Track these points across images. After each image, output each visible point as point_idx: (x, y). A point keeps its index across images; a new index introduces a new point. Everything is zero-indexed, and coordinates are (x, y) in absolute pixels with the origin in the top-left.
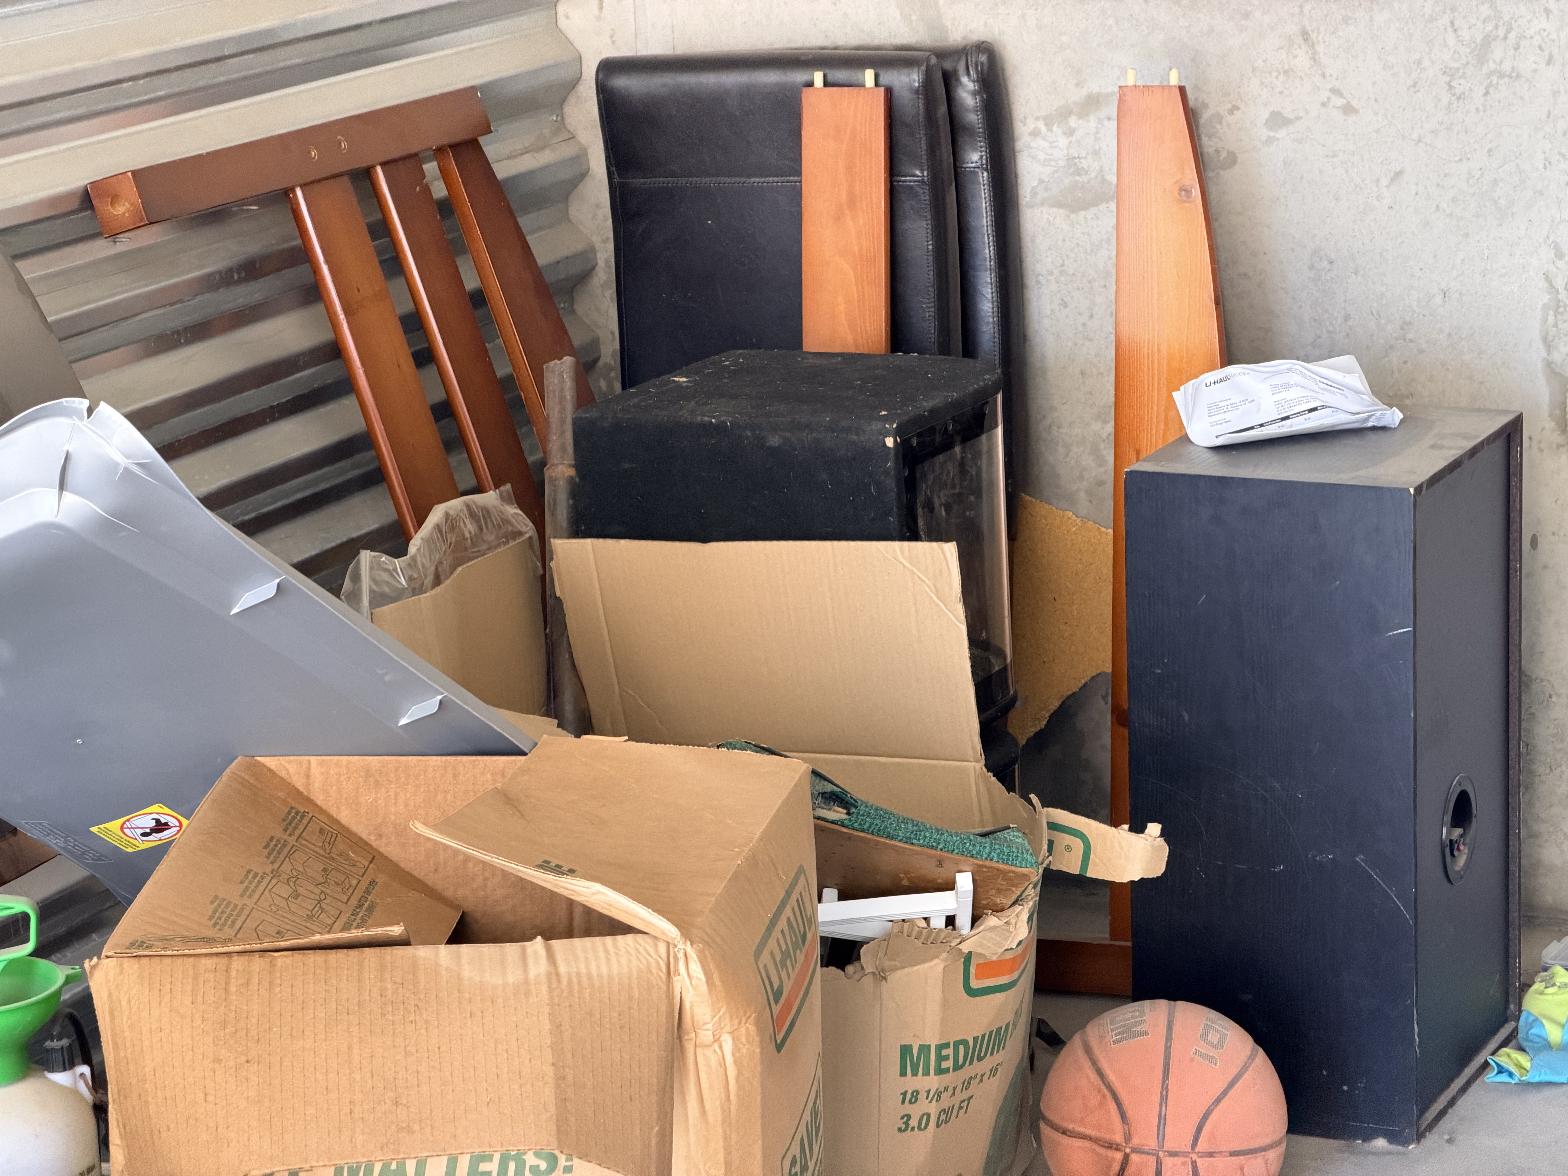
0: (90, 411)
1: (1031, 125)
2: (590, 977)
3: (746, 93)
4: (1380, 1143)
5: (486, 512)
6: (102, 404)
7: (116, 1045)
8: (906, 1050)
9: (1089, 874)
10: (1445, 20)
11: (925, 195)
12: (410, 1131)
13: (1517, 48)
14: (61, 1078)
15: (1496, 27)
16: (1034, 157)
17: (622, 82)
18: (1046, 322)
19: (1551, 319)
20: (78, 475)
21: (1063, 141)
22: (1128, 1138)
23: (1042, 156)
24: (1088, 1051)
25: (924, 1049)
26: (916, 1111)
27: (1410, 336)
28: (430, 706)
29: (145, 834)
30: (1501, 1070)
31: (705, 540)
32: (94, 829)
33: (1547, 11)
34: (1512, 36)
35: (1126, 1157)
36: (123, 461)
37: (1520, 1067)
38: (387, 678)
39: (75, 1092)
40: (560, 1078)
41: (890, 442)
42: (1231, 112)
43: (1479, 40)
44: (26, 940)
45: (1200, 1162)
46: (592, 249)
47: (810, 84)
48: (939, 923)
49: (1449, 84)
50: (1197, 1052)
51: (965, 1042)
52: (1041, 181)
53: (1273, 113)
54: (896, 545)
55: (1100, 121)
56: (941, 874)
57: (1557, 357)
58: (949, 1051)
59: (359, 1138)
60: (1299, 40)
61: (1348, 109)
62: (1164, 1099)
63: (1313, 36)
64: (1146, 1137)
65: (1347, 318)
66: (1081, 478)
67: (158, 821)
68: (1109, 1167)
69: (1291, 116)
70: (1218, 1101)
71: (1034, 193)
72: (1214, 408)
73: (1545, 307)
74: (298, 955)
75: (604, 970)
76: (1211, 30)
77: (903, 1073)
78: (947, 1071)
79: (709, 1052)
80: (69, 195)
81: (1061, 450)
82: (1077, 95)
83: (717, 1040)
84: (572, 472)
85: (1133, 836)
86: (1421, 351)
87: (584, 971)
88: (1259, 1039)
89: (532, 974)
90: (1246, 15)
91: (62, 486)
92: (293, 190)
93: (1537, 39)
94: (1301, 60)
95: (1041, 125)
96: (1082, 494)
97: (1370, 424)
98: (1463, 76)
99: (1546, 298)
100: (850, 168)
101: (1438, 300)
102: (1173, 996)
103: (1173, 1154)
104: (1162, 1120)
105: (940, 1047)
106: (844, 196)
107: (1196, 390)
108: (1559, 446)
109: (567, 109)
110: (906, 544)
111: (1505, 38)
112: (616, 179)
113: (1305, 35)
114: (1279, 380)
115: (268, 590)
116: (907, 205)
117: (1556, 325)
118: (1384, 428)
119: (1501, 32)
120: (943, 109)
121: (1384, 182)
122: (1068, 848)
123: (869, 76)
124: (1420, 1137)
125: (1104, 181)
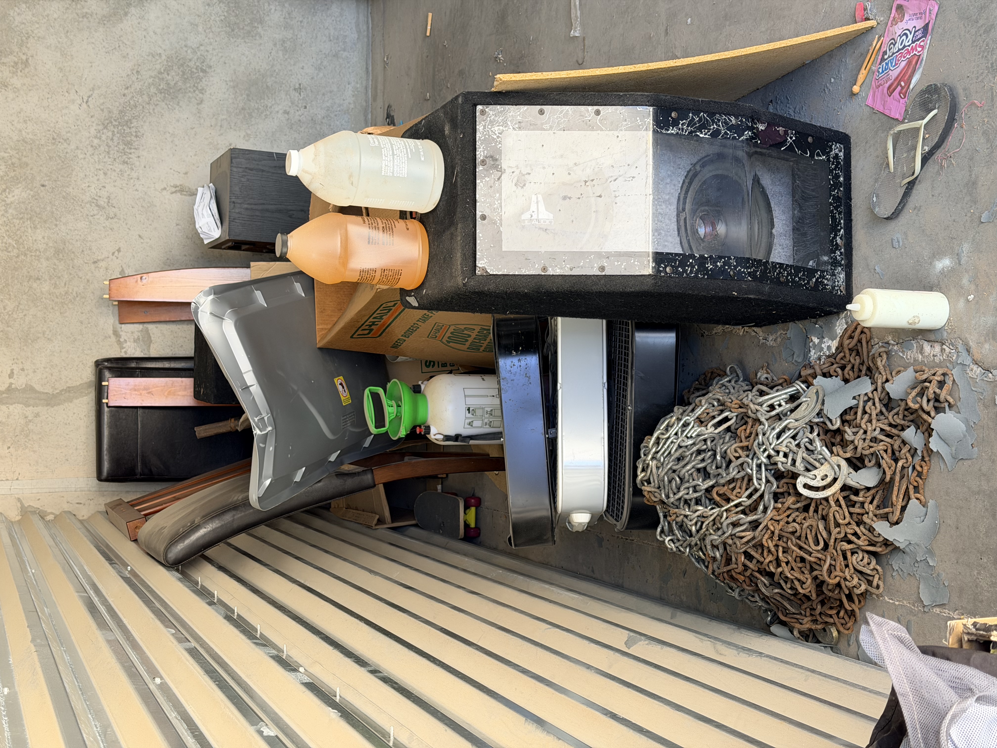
17: (105, 471)
47: (107, 404)
91: (221, 319)
120: (118, 369)
123: (104, 383)
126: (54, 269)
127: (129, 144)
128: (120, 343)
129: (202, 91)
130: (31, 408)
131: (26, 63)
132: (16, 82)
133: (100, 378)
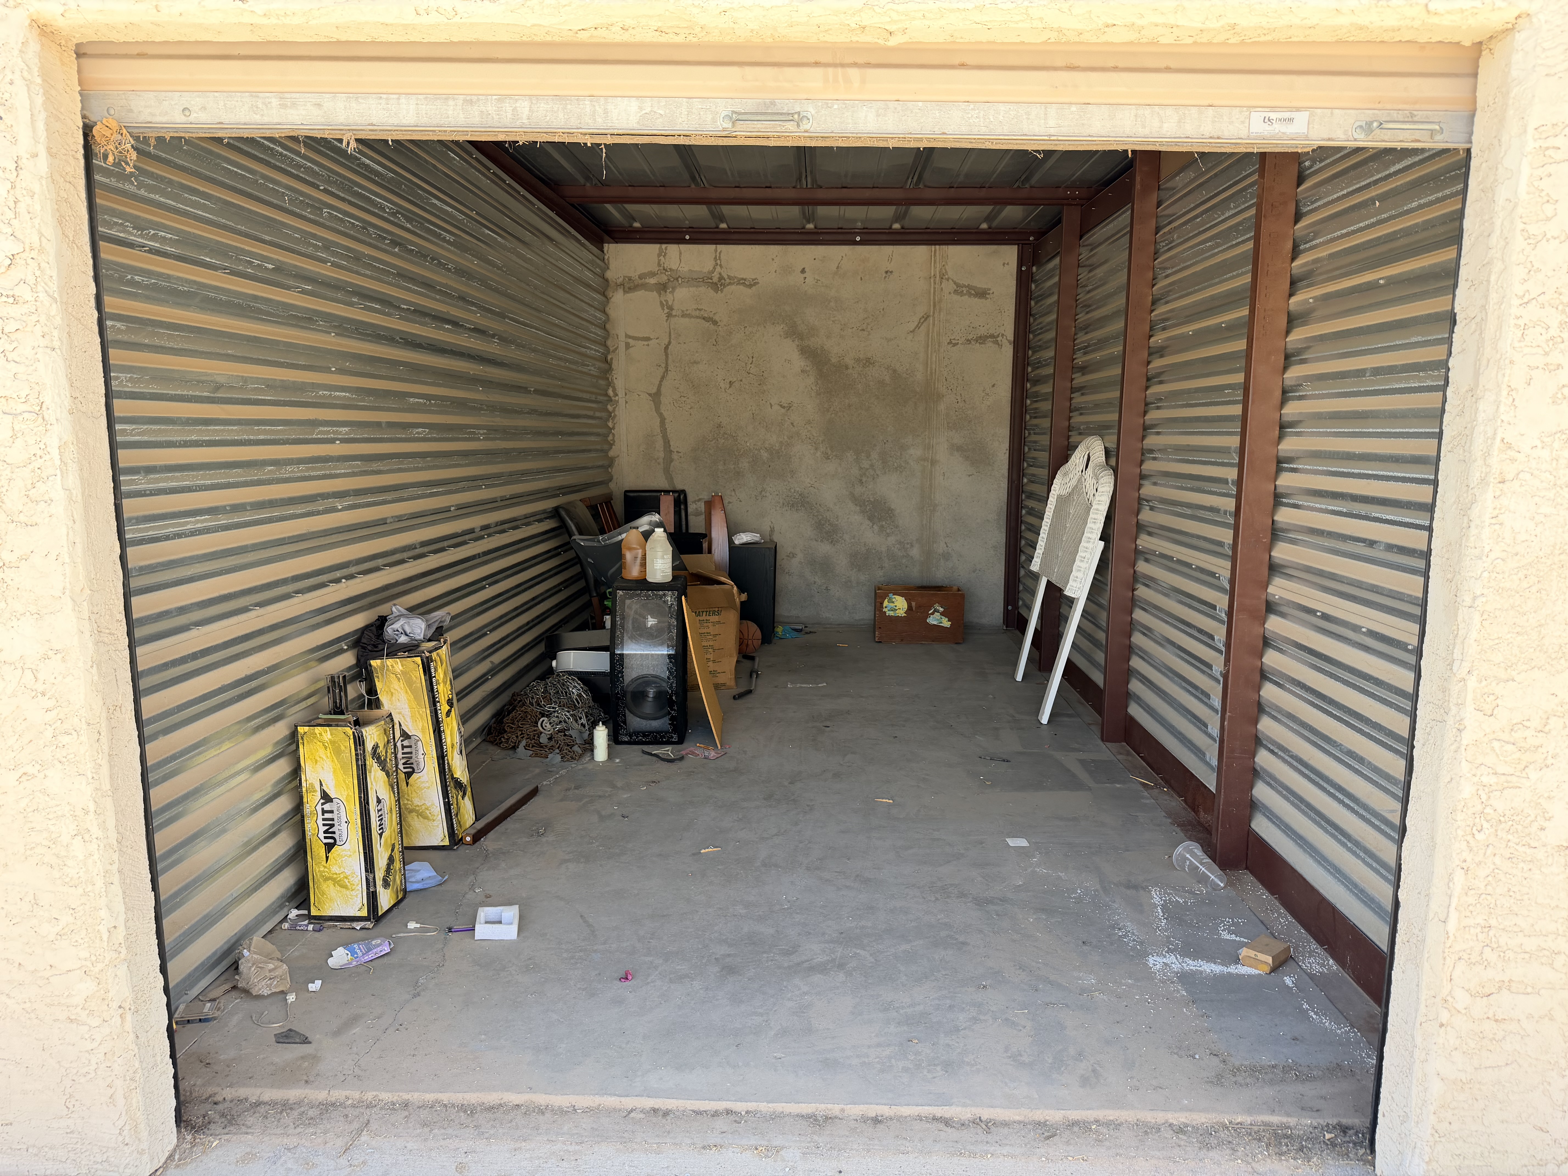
3: (650, 496)
11: (678, 512)
15: (763, 489)
45: (753, 640)
47: (661, 495)
72: (738, 539)
88: (758, 628)
100: (668, 507)
103: (750, 639)
106: (667, 512)
112: (626, 509)
114: (747, 535)
120: (679, 500)
123: (671, 494)
124: (771, 644)
126: (730, 471)
127: (793, 505)
128: (695, 502)
129: (822, 541)
130: (662, 461)
131: (828, 458)
132: (818, 454)
133: (673, 492)
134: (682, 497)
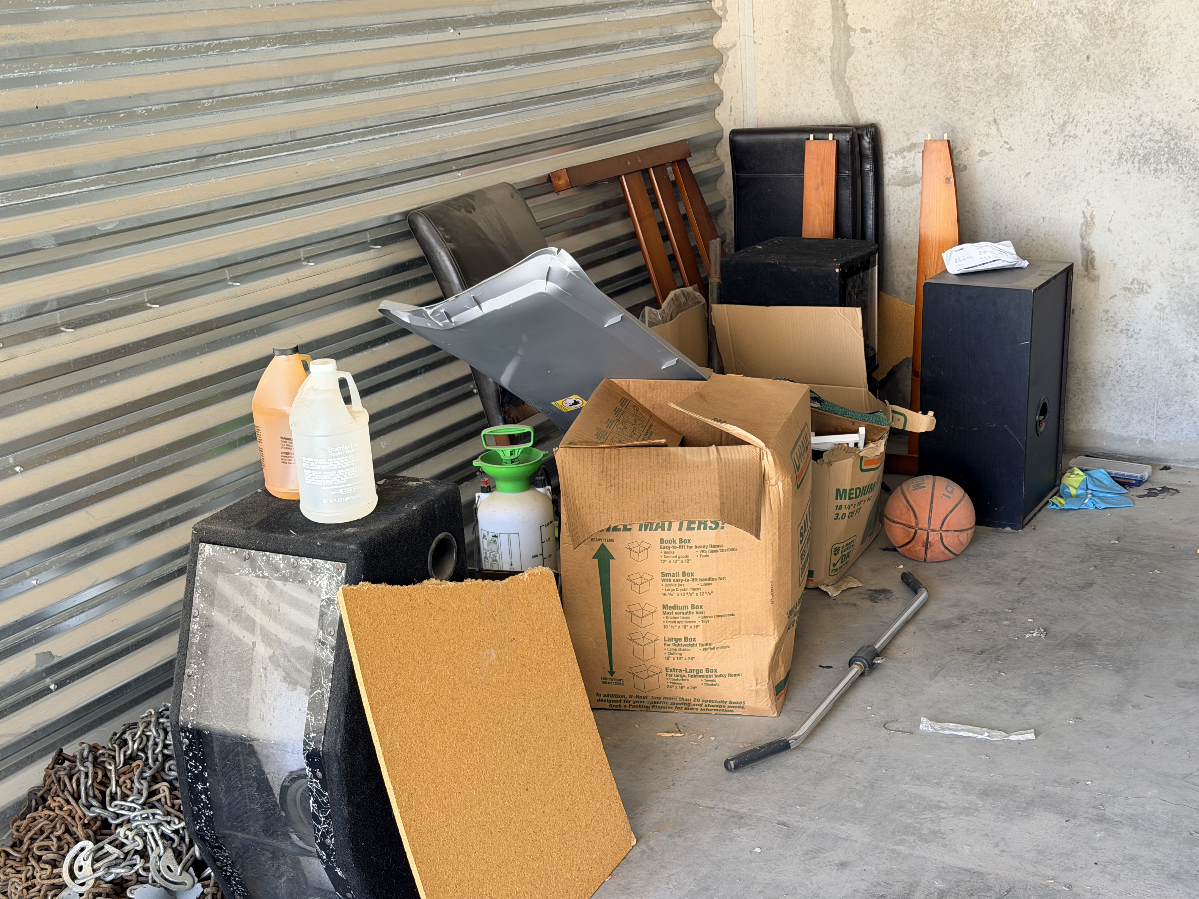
0: (558, 252)
1: (890, 155)
2: (732, 459)
3: (784, 142)
4: (1008, 529)
5: (689, 293)
6: (562, 250)
7: (564, 479)
8: (838, 490)
9: (907, 429)
10: (1049, 115)
11: (850, 180)
12: (668, 512)
13: (1076, 126)
14: (541, 490)
15: (1069, 118)
16: (890, 167)
17: (739, 138)
18: (892, 228)
19: (1084, 228)
20: (552, 275)
21: (901, 161)
22: (917, 524)
23: (893, 167)
24: (903, 493)
25: (845, 490)
26: (841, 512)
27: (1030, 234)
28: (673, 362)
29: (570, 406)
30: (1053, 504)
31: (768, 305)
32: (553, 403)
33: (1089, 112)
34: (1075, 121)
35: (916, 531)
36: (569, 270)
37: (1061, 503)
38: (658, 351)
39: (546, 495)
40: (722, 495)
41: (837, 270)
42: (965, 150)
43: (1062, 123)
44: (530, 441)
45: (943, 534)
46: (725, 200)
47: (808, 139)
48: (852, 445)
49: (1049, 139)
50: (944, 495)
51: (859, 488)
52: (892, 176)
53: (982, 150)
54: (839, 308)
55: (915, 153)
56: (853, 428)
57: (1085, 243)
58: (854, 491)
59: (650, 514)
60: (993, 123)
61: (1010, 149)
62: (931, 511)
63: (998, 121)
64: (924, 524)
65: (1006, 228)
66: (902, 286)
67: (575, 401)
68: (909, 534)
69: (988, 152)
70: (951, 512)
71: (889, 180)
72: (957, 260)
73: (1082, 224)
74: (628, 449)
75: (737, 457)
76: (959, 119)
77: (837, 499)
78: (852, 498)
79: (774, 488)
80: (544, 177)
81: (895, 276)
82: (907, 144)
83: (777, 484)
84: (719, 280)
85: (923, 416)
86: (1034, 240)
87: (730, 457)
88: (966, 491)
89: (711, 458)
90: (973, 114)
91: (547, 279)
92: (621, 176)
93: (1084, 123)
94: (993, 130)
95: (893, 155)
96: (903, 292)
97: (1016, 266)
98: (1055, 137)
99: (1083, 221)
100: (822, 170)
101: (1041, 220)
102: (935, 474)
103: (933, 531)
104: (930, 518)
105: (850, 490)
106: (819, 181)
107: (951, 252)
108: (1085, 276)
109: (717, 149)
110: (842, 308)
111: (1072, 122)
112: (735, 174)
113: (995, 121)
114: (983, 249)
115: (617, 318)
116: (842, 184)
117: (1086, 231)
118: (1021, 268)
119: (1071, 120)
120: (857, 149)
121: (1023, 176)
122: (899, 420)
123: (831, 136)
124: (1023, 527)
125: (916, 176)
126: (987, 74)
128: (901, 152)
130: (829, 54)
133: (839, 131)
134: (866, 141)
